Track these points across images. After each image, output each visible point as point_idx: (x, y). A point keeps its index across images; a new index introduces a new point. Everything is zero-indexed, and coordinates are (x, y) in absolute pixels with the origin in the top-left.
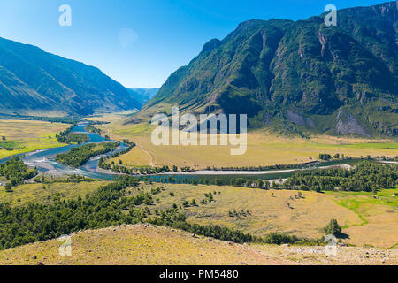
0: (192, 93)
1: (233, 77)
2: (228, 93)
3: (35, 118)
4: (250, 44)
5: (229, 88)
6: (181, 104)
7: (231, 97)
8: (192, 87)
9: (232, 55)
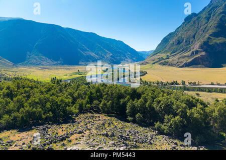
0: (180, 46)
1: (210, 32)
2: (208, 41)
4: (223, 9)
5: (209, 38)
6: (172, 53)
7: (211, 44)
8: (179, 43)
9: (208, 19)
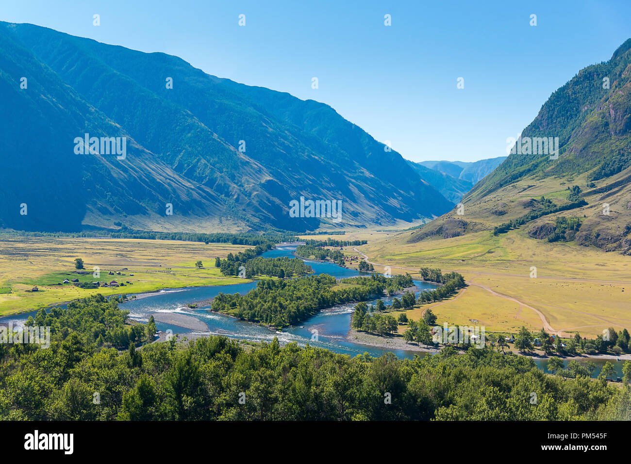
3: (165, 237)
